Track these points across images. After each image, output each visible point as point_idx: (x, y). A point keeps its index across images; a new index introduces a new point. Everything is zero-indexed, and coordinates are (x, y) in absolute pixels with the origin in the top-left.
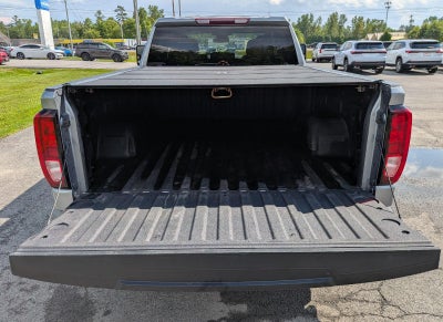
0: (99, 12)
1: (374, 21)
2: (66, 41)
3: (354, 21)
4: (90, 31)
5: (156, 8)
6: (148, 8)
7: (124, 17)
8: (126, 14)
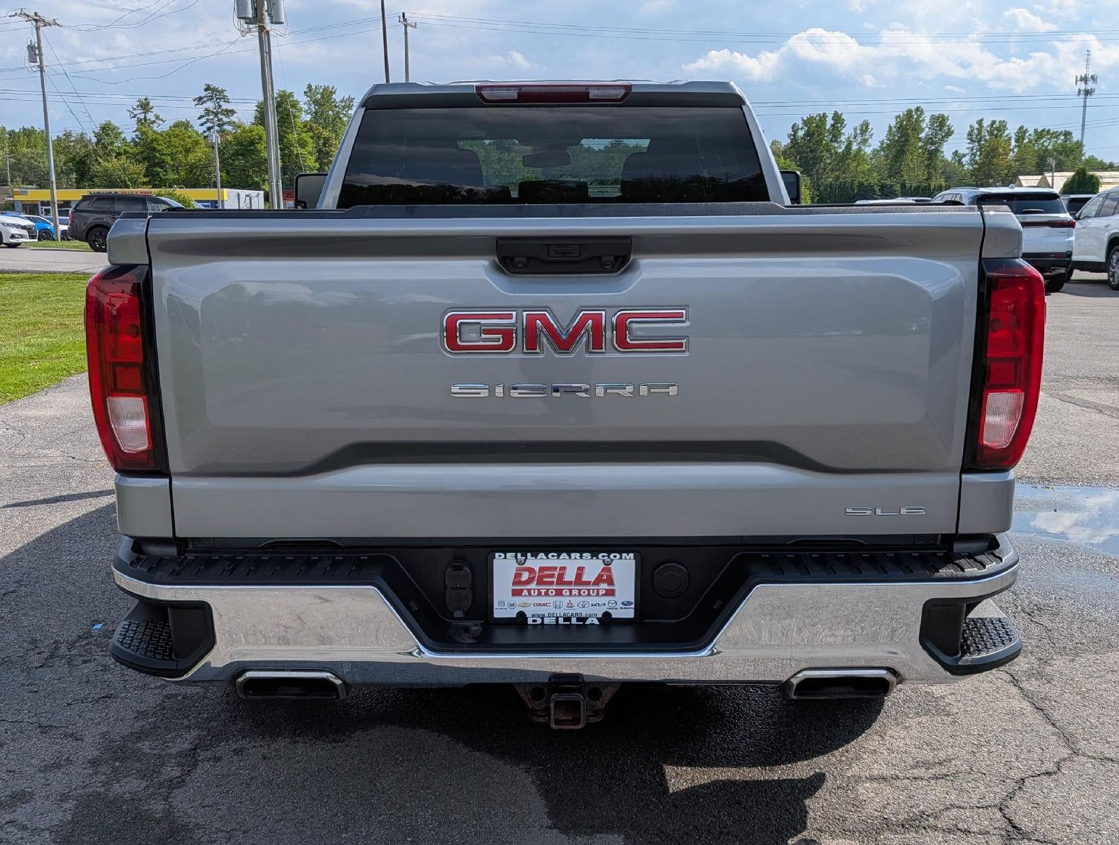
0: (145, 106)
1: (1040, 135)
2: (35, 195)
3: (975, 136)
4: (112, 164)
5: (327, 94)
6: (305, 92)
7: (225, 119)
8: (233, 112)
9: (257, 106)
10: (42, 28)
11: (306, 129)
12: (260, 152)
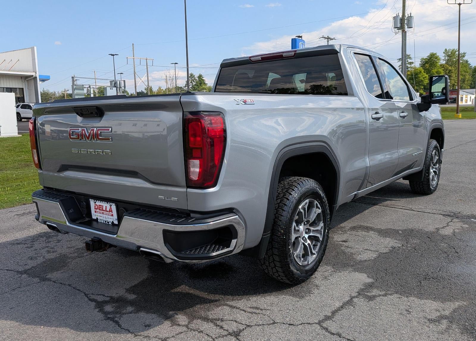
5: (454, 52)
6: (444, 52)
7: (409, 66)
8: (413, 63)
9: (421, 60)
10: (329, 41)
11: (441, 67)
12: (419, 77)
